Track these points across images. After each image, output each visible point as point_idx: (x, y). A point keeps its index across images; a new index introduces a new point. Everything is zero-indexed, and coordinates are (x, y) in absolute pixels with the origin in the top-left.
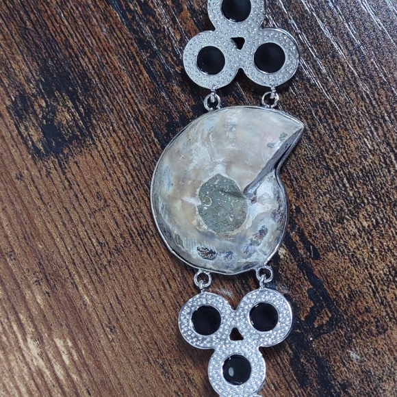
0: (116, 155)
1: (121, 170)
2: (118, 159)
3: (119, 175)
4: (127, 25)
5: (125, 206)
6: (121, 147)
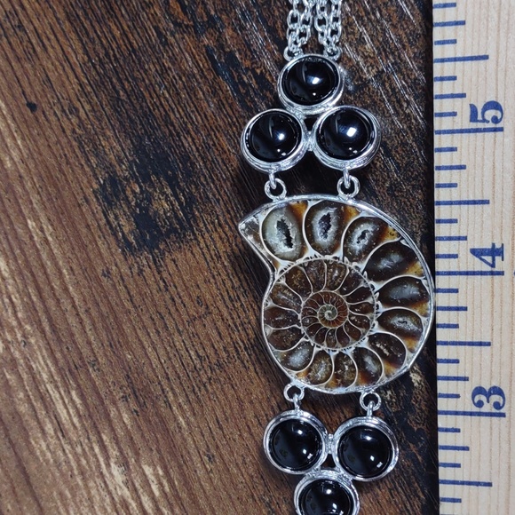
0: (221, 254)
1: (226, 271)
2: (223, 258)
3: (225, 277)
4: (239, 100)
5: (231, 314)
6: (227, 244)
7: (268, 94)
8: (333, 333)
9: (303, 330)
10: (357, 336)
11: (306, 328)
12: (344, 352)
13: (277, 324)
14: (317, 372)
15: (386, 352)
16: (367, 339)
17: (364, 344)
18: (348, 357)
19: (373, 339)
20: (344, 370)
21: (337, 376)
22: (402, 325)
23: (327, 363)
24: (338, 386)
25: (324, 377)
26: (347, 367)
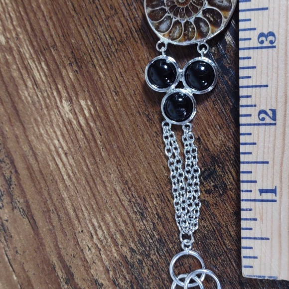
5: (128, 13)
8: (183, 10)
9: (167, 9)
10: (196, 11)
11: (169, 8)
12: (189, 20)
13: (153, 7)
14: (174, 33)
15: (212, 19)
16: (201, 12)
17: (200, 15)
18: (191, 24)
19: (205, 12)
20: (189, 31)
21: (185, 35)
22: (220, 3)
23: (180, 28)
24: (185, 40)
25: (178, 36)
26: (190, 30)
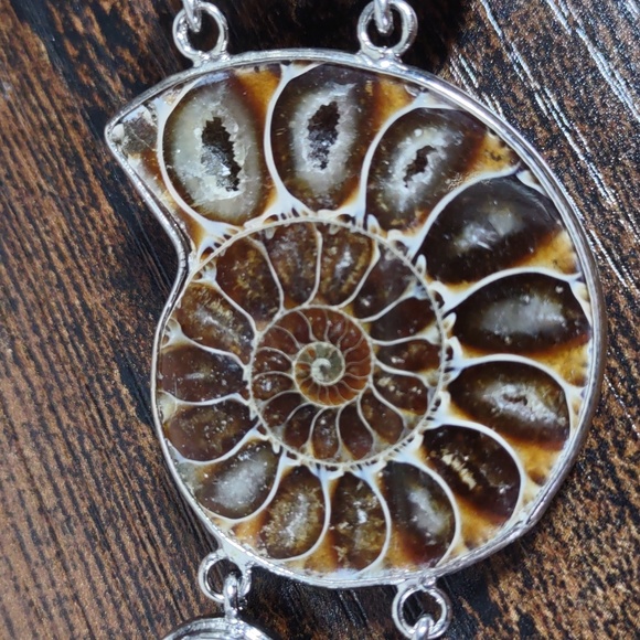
7: (127, 55)
8: (331, 421)
9: (255, 408)
10: (393, 431)
11: (263, 404)
12: (357, 473)
13: (190, 391)
14: (285, 525)
15: (467, 478)
16: (418, 439)
17: (410, 452)
18: (367, 489)
19: (435, 442)
20: (354, 521)
21: (336, 538)
22: (513, 407)
23: (311, 502)
24: (339, 564)
25: (303, 538)
26: (362, 517)
